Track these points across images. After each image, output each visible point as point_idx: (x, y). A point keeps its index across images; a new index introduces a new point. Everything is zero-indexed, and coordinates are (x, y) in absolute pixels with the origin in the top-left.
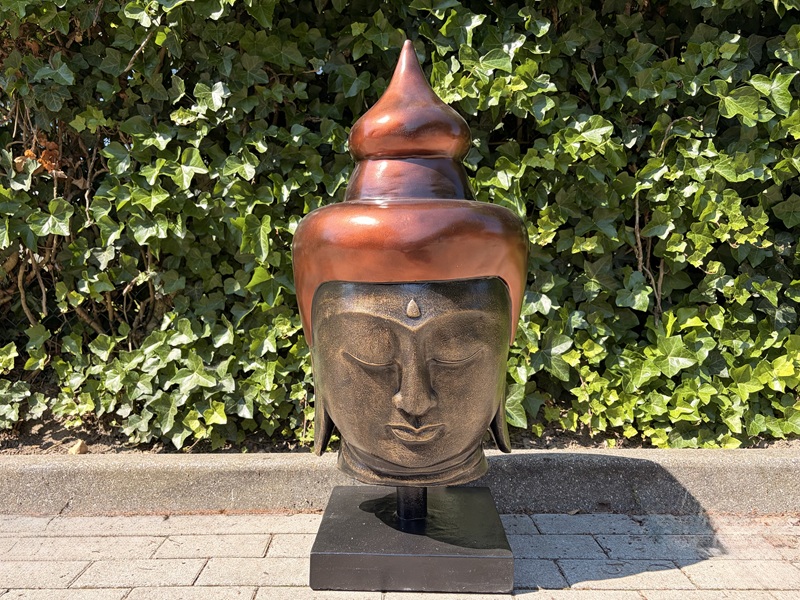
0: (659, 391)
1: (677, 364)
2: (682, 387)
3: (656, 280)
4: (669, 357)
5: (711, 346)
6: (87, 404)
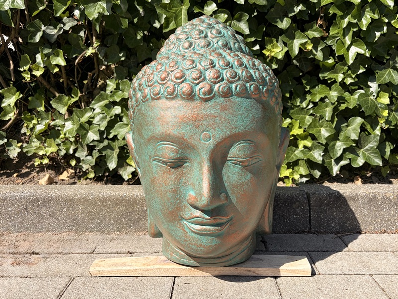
6: (52, 148)
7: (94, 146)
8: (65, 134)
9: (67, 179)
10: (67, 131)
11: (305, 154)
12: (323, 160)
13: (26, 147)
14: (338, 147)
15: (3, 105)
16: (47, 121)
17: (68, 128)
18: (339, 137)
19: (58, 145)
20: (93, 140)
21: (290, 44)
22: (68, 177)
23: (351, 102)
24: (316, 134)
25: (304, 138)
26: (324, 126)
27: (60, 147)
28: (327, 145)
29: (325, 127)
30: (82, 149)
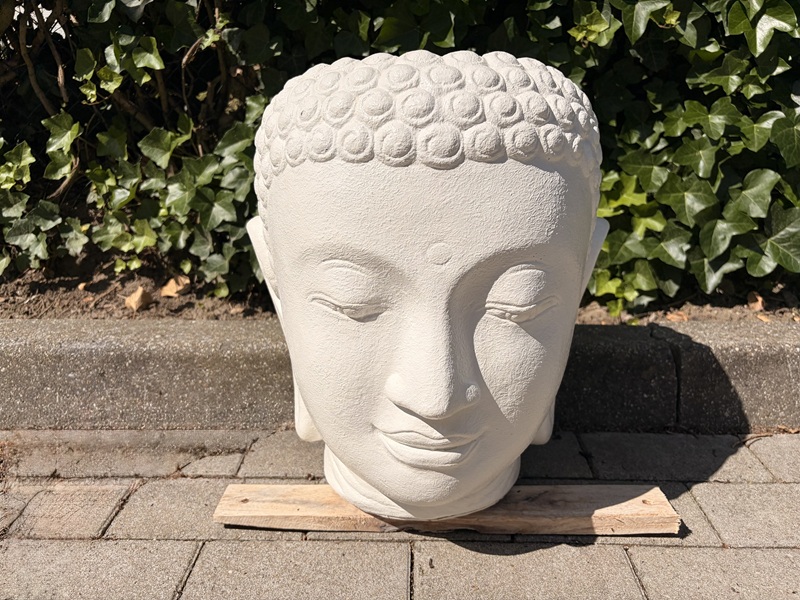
6: (145, 237)
7: (226, 233)
8: (169, 209)
9: (176, 295)
10: (173, 203)
11: (650, 247)
12: (687, 262)
13: (98, 233)
14: (719, 234)
15: (50, 150)
16: (135, 181)
17: (174, 198)
18: (724, 214)
19: (157, 230)
20: (224, 222)
21: (628, 11)
22: (177, 292)
23: (753, 137)
24: (675, 207)
25: (647, 213)
26: (693, 188)
27: (161, 235)
28: (696, 229)
29: (693, 191)
30: (203, 239)
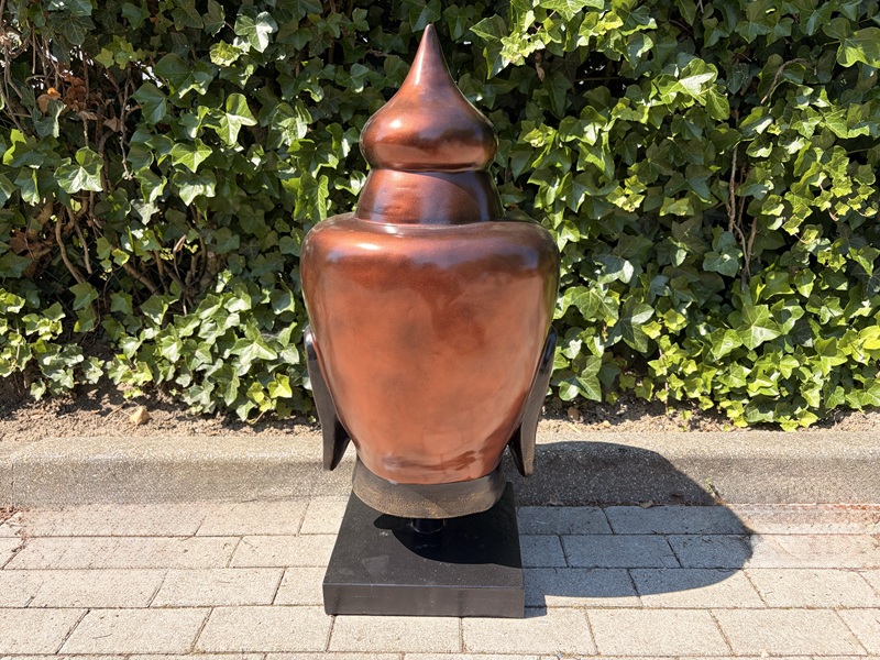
0: (739, 362)
1: (760, 334)
2: (764, 359)
3: (747, 240)
4: (752, 327)
5: (798, 315)
